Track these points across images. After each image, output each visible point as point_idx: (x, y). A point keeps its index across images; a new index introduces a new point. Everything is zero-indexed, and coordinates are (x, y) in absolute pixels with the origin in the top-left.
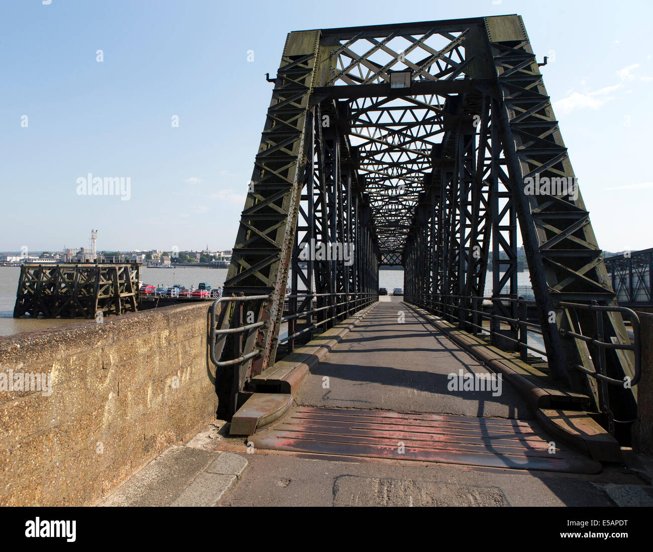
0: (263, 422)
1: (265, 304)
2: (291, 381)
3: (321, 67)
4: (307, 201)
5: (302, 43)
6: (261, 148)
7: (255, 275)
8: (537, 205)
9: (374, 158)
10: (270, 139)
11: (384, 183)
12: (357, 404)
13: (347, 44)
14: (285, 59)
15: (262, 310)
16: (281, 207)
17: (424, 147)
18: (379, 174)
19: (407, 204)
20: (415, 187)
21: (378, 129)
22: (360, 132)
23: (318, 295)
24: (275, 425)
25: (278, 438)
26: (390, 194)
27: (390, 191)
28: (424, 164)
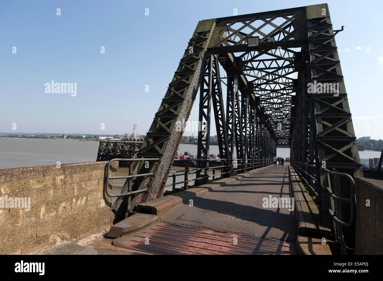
0: (127, 230)
1: (156, 163)
2: (157, 208)
3: (214, 37)
4: (207, 109)
5: (205, 26)
6: (173, 80)
7: (155, 147)
8: (320, 109)
9: (260, 87)
10: (179, 75)
11: (270, 101)
12: (194, 224)
13: (230, 25)
14: (195, 34)
15: (154, 166)
16: (176, 111)
17: (287, 81)
18: (266, 96)
19: (286, 112)
20: (287, 103)
21: (260, 72)
22: (249, 73)
23: (221, 159)
24: (136, 233)
25: (131, 241)
26: (274, 107)
27: (274, 105)
28: (289, 91)
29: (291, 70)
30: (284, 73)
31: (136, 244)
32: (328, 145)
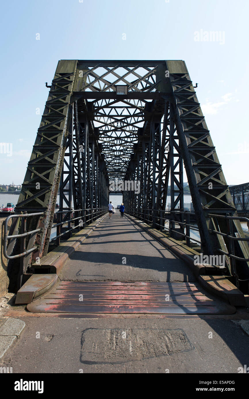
0: (37, 294)
1: (41, 218)
2: (56, 266)
3: (78, 81)
4: (69, 157)
5: (67, 67)
6: (41, 125)
7: (35, 200)
8: (195, 161)
9: (107, 134)
10: (47, 120)
11: (112, 148)
12: (97, 278)
13: (92, 69)
14: (57, 74)
15: (39, 221)
16: (52, 160)
17: (134, 129)
18: (109, 143)
19: (125, 160)
20: (128, 151)
21: (109, 118)
22: (100, 120)
23: (75, 210)
24: (45, 295)
25: (47, 304)
26: (115, 154)
27: (115, 153)
28: (134, 139)
29: (140, 119)
30: (133, 121)
31: (56, 306)
32: (208, 193)
